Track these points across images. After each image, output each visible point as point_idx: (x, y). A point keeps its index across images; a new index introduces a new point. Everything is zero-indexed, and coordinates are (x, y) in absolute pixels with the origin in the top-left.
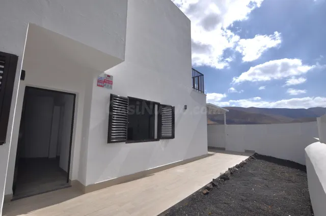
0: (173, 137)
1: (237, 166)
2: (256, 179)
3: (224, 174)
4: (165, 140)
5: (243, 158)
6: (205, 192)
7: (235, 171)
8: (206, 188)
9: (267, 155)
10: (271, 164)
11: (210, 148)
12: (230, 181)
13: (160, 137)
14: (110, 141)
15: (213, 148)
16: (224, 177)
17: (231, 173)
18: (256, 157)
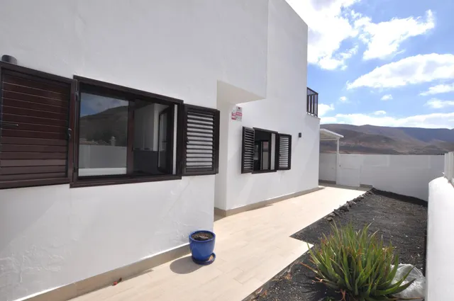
0: (289, 168)
1: (355, 200)
2: (375, 211)
3: (343, 206)
4: (281, 171)
5: (360, 193)
6: (329, 219)
7: (353, 204)
8: (329, 216)
9: (387, 191)
10: (391, 200)
11: (321, 182)
12: (350, 213)
13: (277, 168)
14: (243, 171)
15: (324, 182)
16: (343, 209)
17: (350, 206)
18: (375, 192)
